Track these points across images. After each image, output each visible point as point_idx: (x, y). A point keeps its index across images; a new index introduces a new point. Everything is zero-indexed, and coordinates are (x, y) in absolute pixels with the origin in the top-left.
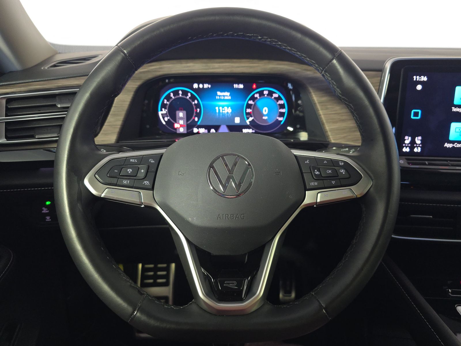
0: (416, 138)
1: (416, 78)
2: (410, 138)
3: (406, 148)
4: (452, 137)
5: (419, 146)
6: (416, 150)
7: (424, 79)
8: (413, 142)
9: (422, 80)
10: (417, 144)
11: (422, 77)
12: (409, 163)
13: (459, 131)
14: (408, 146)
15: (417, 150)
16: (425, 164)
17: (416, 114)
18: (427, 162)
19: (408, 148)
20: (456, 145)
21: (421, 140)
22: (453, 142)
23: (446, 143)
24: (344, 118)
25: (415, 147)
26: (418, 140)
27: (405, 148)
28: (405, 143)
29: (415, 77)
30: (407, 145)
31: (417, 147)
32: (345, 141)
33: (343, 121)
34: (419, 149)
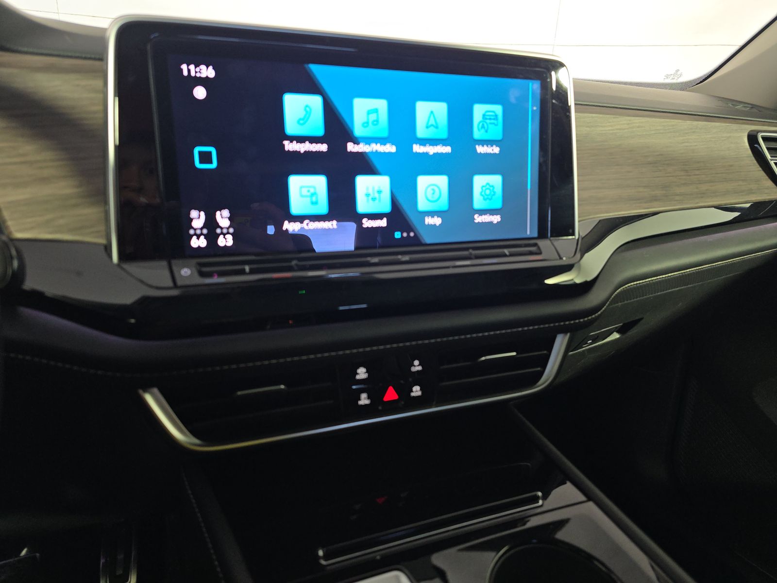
0: (218, 213)
1: (189, 71)
2: (202, 214)
3: (198, 238)
4: (296, 208)
5: (228, 233)
6: (221, 242)
7: (208, 72)
8: (211, 224)
9: (203, 75)
10: (222, 228)
11: (203, 67)
12: (202, 274)
13: (309, 194)
14: (202, 234)
15: (226, 241)
16: (242, 272)
17: (206, 158)
18: (247, 268)
19: (202, 237)
20: (307, 224)
21: (230, 219)
22: (300, 219)
23: (286, 222)
24: (46, 173)
25: (218, 235)
26: (223, 218)
27: (194, 238)
28: (192, 228)
29: (184, 67)
30: (198, 232)
31: (224, 235)
32: (50, 233)
33: (44, 180)
34: (230, 238)
